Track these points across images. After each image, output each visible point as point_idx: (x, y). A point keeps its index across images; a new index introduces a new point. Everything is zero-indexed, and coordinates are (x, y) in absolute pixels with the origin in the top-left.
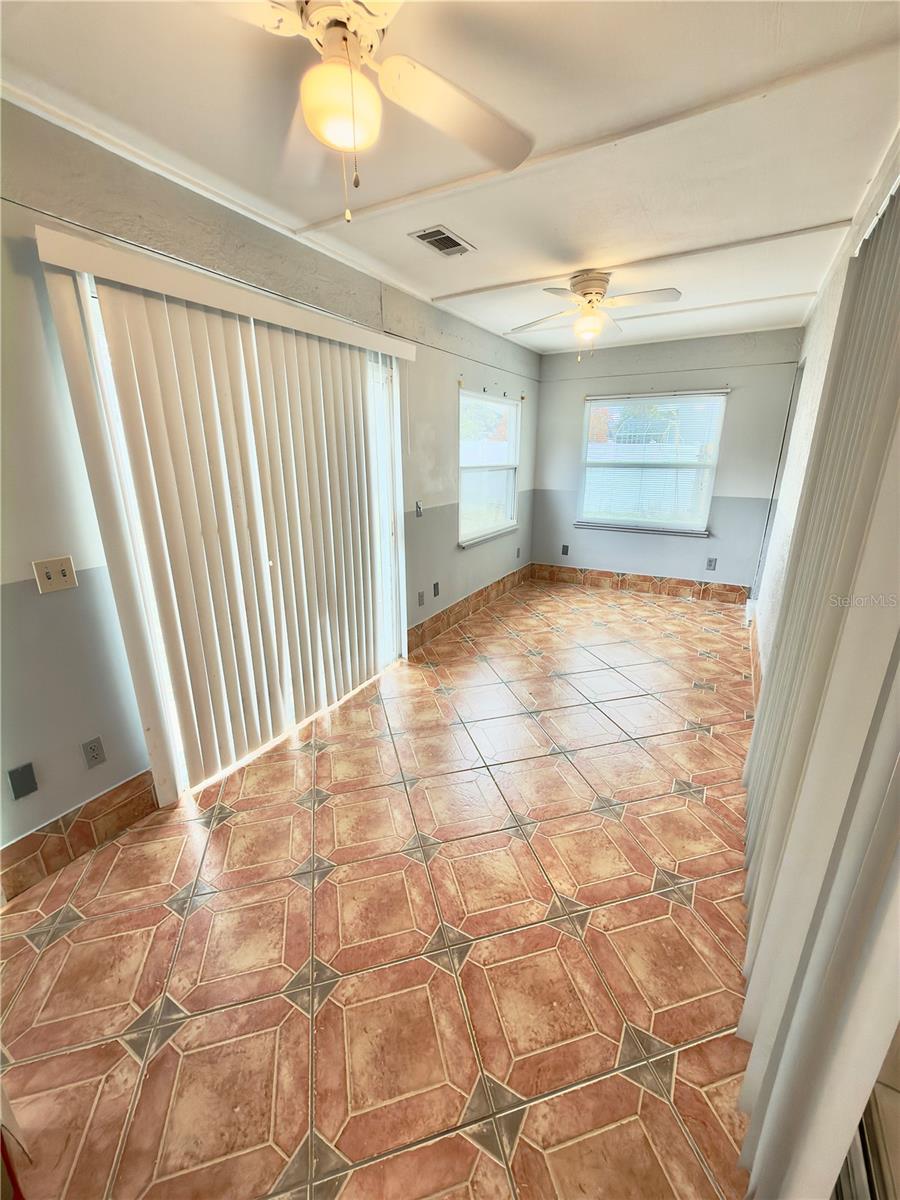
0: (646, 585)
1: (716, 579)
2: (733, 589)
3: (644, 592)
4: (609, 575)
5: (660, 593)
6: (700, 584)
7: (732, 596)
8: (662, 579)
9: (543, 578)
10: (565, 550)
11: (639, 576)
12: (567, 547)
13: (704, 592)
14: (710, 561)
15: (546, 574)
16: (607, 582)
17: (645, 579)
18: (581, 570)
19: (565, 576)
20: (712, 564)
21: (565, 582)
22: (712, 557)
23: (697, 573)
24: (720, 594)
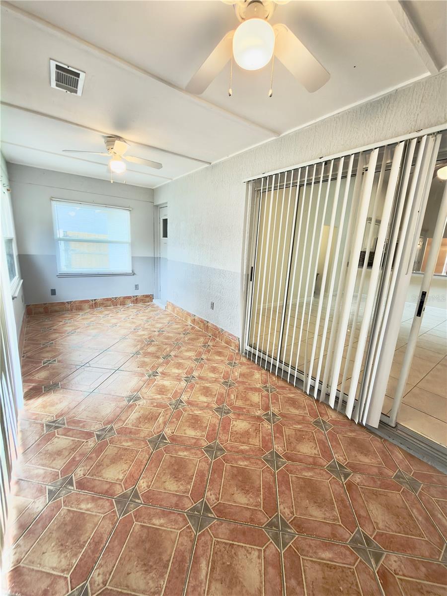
0: (109, 303)
1: (139, 293)
2: (147, 296)
3: (108, 306)
4: (87, 301)
5: (116, 305)
6: (134, 297)
7: (148, 299)
8: (116, 298)
9: (41, 313)
10: (53, 292)
11: (104, 299)
12: (55, 290)
13: (136, 300)
14: (136, 286)
15: (42, 310)
16: (86, 306)
17: (108, 300)
18: (68, 302)
19: (57, 308)
20: (137, 287)
21: (56, 311)
22: (136, 284)
23: (131, 293)
24: (142, 300)
